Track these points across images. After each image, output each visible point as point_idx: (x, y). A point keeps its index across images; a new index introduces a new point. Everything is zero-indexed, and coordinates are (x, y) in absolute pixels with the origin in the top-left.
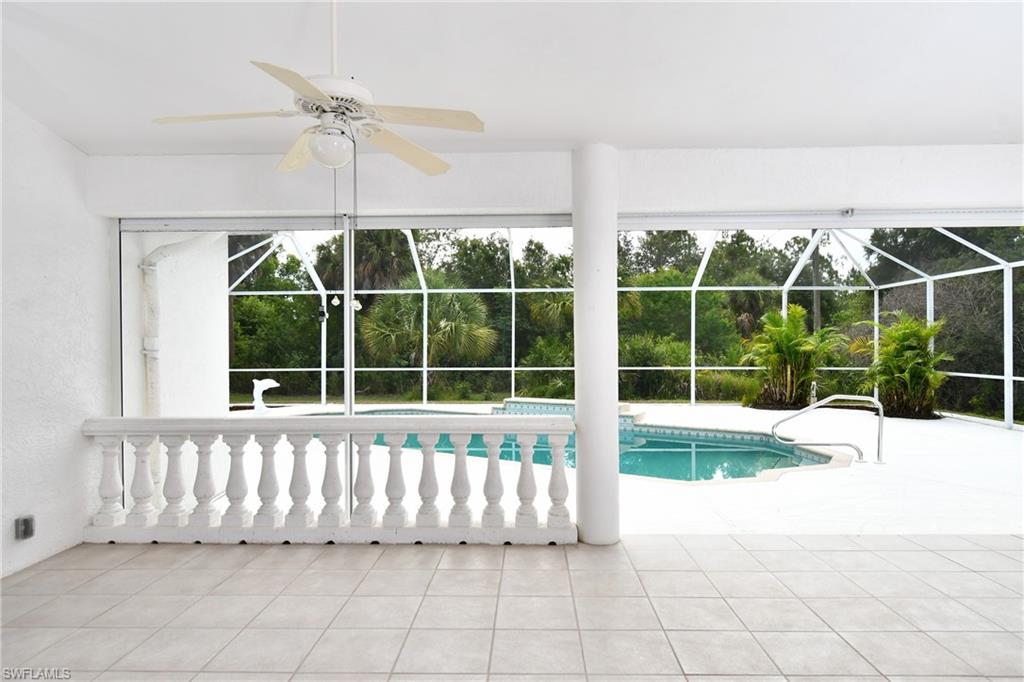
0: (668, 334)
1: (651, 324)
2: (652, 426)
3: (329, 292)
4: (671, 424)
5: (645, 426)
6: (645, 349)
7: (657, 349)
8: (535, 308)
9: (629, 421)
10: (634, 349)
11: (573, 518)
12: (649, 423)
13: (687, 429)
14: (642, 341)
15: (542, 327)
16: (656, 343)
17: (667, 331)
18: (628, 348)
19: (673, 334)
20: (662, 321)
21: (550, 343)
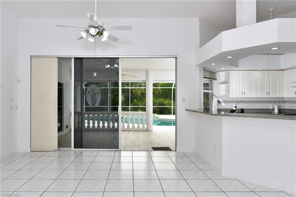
0: (168, 98)
1: (164, 95)
2: (161, 119)
3: (86, 88)
4: (166, 118)
5: (160, 119)
6: (162, 102)
7: (165, 102)
8: (134, 91)
9: (157, 118)
10: (159, 102)
11: (146, 128)
12: (161, 118)
13: (169, 119)
14: (161, 100)
15: (135, 96)
16: (165, 101)
17: (168, 97)
18: (158, 102)
19: (169, 98)
20: (167, 94)
21: (138, 100)
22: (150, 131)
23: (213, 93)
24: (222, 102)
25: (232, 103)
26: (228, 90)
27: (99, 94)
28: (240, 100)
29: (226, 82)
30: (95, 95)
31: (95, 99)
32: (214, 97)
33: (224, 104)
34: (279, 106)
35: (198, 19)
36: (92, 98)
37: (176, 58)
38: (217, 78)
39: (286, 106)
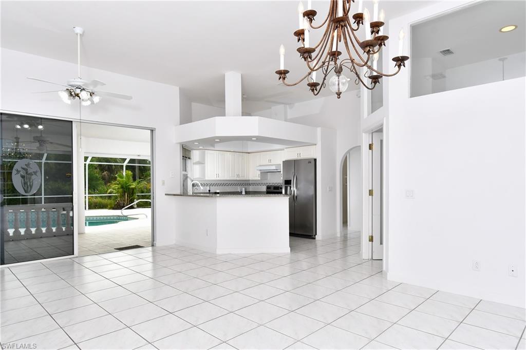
22: (82, 234)
23: (187, 175)
24: (200, 185)
25: (205, 187)
26: (203, 172)
27: (37, 174)
28: (213, 183)
29: (201, 163)
30: (30, 176)
31: (30, 183)
32: (189, 179)
33: (202, 188)
34: (245, 189)
35: (178, 88)
36: (24, 181)
37: (152, 131)
38: (192, 157)
39: (251, 189)
